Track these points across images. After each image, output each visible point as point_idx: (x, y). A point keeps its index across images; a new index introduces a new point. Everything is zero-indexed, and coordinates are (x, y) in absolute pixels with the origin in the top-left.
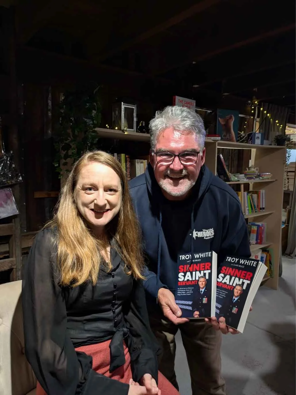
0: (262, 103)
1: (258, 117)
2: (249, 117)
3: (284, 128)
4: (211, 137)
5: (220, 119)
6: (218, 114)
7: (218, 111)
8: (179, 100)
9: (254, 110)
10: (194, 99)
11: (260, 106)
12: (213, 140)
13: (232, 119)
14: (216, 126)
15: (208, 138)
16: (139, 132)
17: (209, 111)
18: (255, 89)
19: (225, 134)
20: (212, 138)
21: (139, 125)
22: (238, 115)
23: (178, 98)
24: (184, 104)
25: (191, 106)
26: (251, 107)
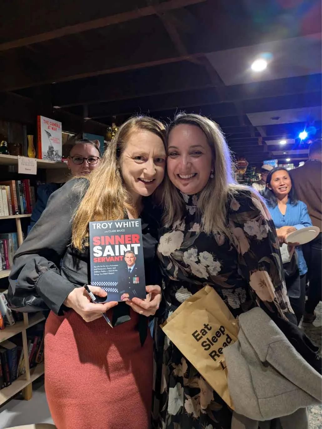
7: (84, 135)
10: (59, 121)
13: (98, 144)
16: (1, 154)
17: (72, 135)
18: (115, 117)
22: (104, 142)
23: (43, 119)
24: (49, 125)
25: (58, 128)
26: (112, 133)
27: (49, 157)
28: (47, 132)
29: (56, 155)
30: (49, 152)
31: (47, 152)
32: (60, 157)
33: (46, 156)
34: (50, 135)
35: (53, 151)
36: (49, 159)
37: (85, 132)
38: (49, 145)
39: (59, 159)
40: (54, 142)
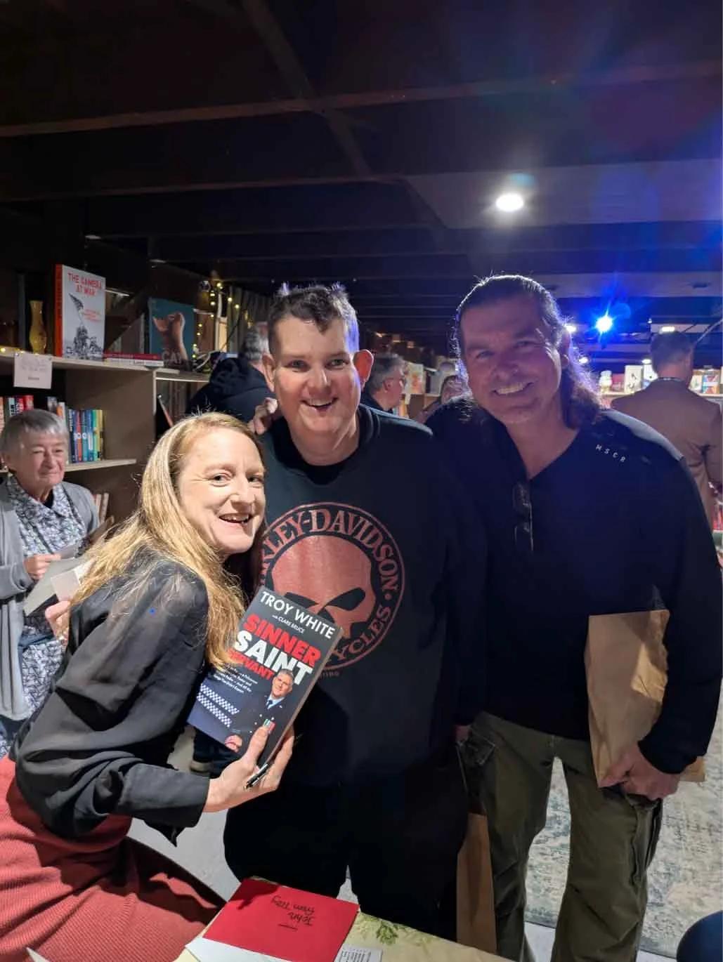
0: (231, 288)
1: (224, 315)
2: (206, 314)
5: (155, 320)
6: (151, 308)
7: (152, 303)
8: (70, 274)
9: (215, 299)
11: (226, 291)
12: (147, 367)
13: (181, 321)
15: (136, 361)
17: (122, 295)
19: (168, 353)
20: (147, 362)
23: (66, 271)
24: (80, 284)
25: (96, 290)
26: (210, 293)
27: (77, 352)
28: (75, 299)
29: (92, 347)
30: (77, 342)
31: (73, 340)
32: (99, 351)
33: (70, 348)
34: (82, 306)
35: (87, 337)
36: (76, 354)
37: (154, 297)
38: (78, 326)
39: (97, 355)
40: (89, 319)
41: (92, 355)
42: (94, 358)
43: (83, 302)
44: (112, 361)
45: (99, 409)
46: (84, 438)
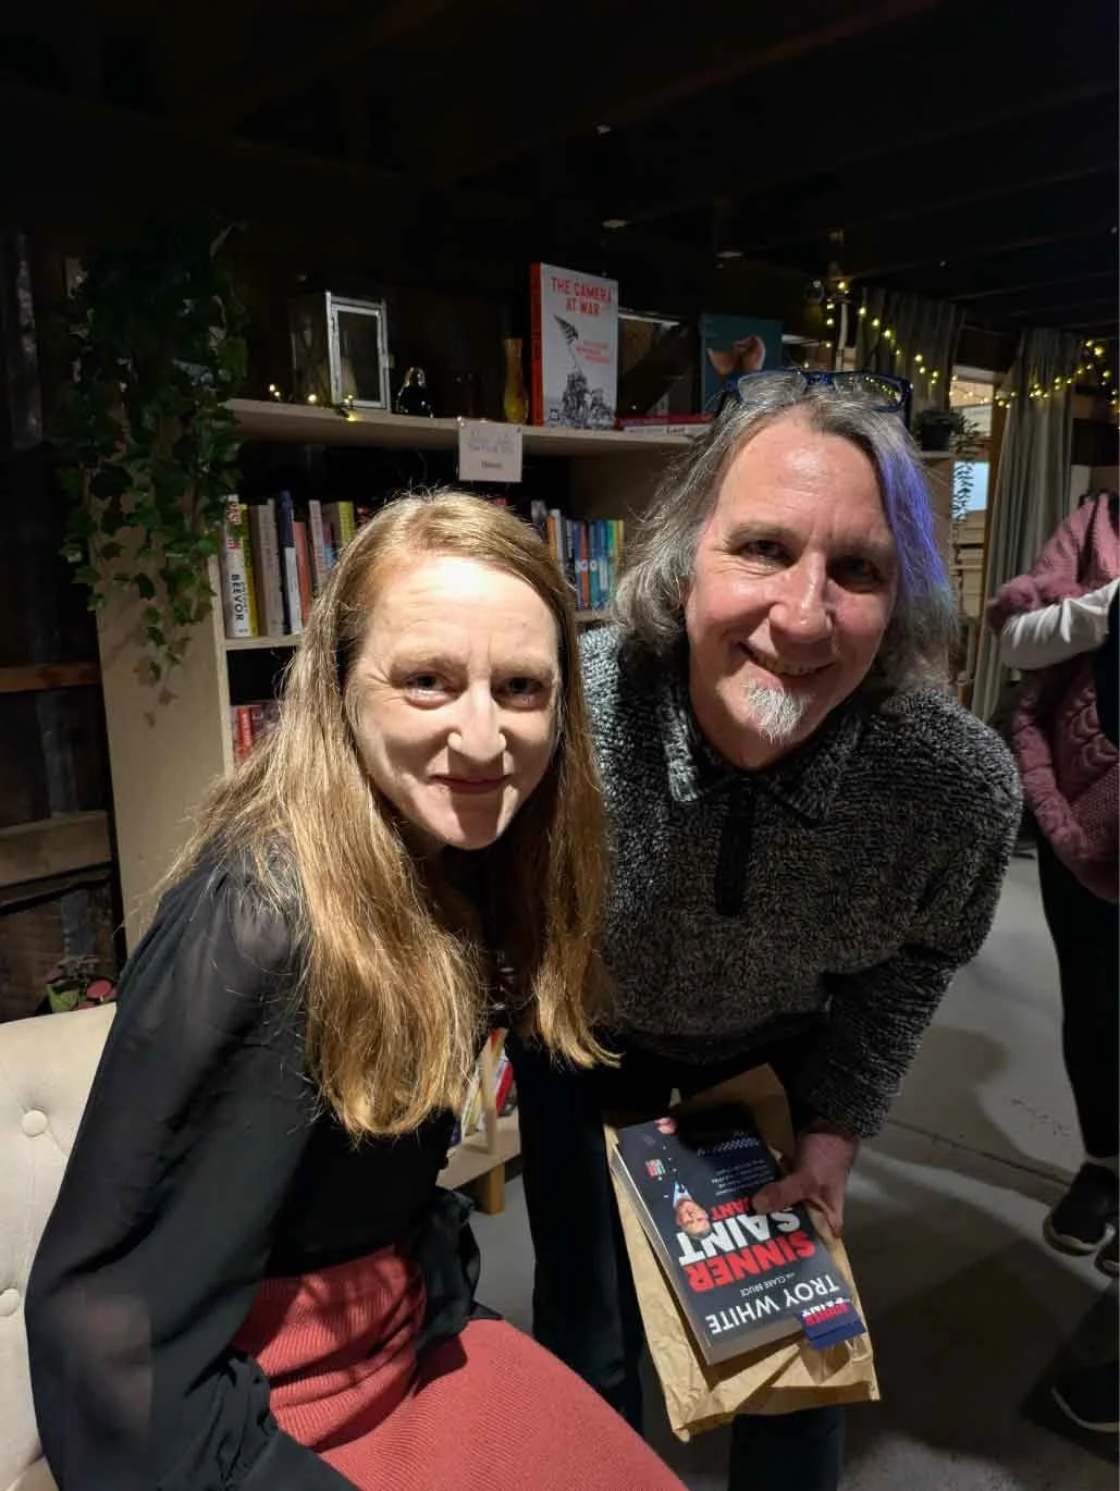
0: (865, 290)
1: (850, 343)
2: (817, 344)
3: (945, 384)
4: (681, 427)
5: (711, 352)
6: (705, 333)
7: (705, 322)
8: (554, 279)
9: (836, 314)
10: (610, 276)
11: (855, 298)
12: (689, 436)
13: (759, 354)
14: (697, 382)
15: (672, 428)
16: (404, 413)
17: (668, 324)
18: (837, 236)
20: (688, 429)
21: (403, 382)
22: (780, 339)
23: (548, 273)
24: (573, 296)
25: (602, 304)
26: (825, 303)
27: (569, 417)
28: (564, 324)
29: (596, 408)
30: (569, 398)
31: (561, 396)
32: (609, 413)
33: (556, 411)
34: (575, 335)
35: (585, 391)
36: (568, 422)
37: (712, 312)
38: (570, 372)
39: (605, 421)
40: (588, 358)
41: (594, 421)
42: (599, 427)
43: (578, 328)
44: (632, 431)
45: (618, 519)
46: (593, 569)
